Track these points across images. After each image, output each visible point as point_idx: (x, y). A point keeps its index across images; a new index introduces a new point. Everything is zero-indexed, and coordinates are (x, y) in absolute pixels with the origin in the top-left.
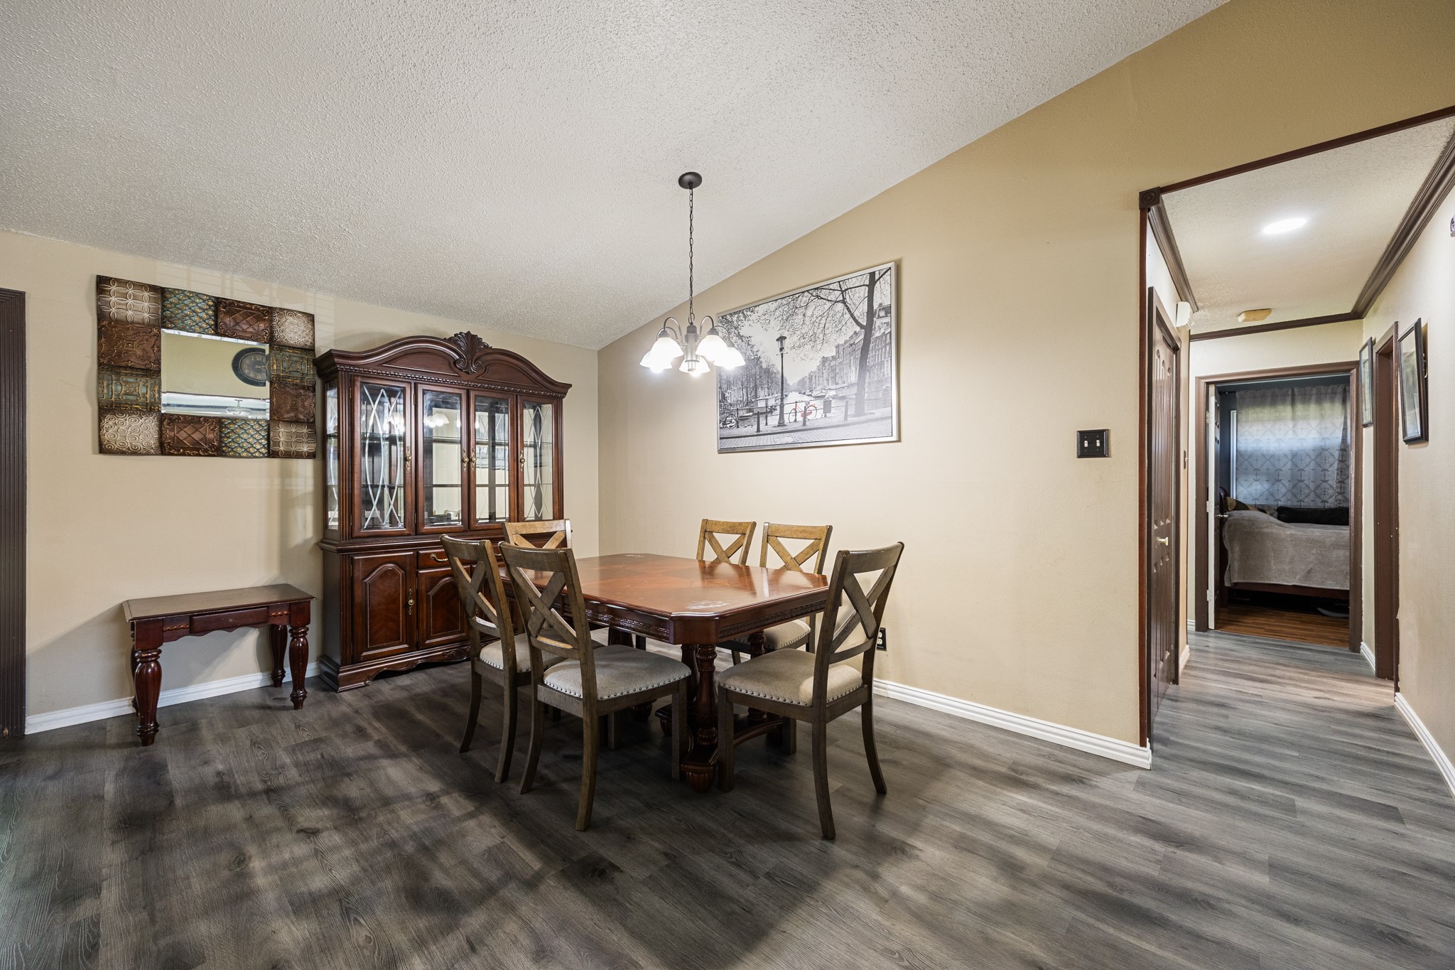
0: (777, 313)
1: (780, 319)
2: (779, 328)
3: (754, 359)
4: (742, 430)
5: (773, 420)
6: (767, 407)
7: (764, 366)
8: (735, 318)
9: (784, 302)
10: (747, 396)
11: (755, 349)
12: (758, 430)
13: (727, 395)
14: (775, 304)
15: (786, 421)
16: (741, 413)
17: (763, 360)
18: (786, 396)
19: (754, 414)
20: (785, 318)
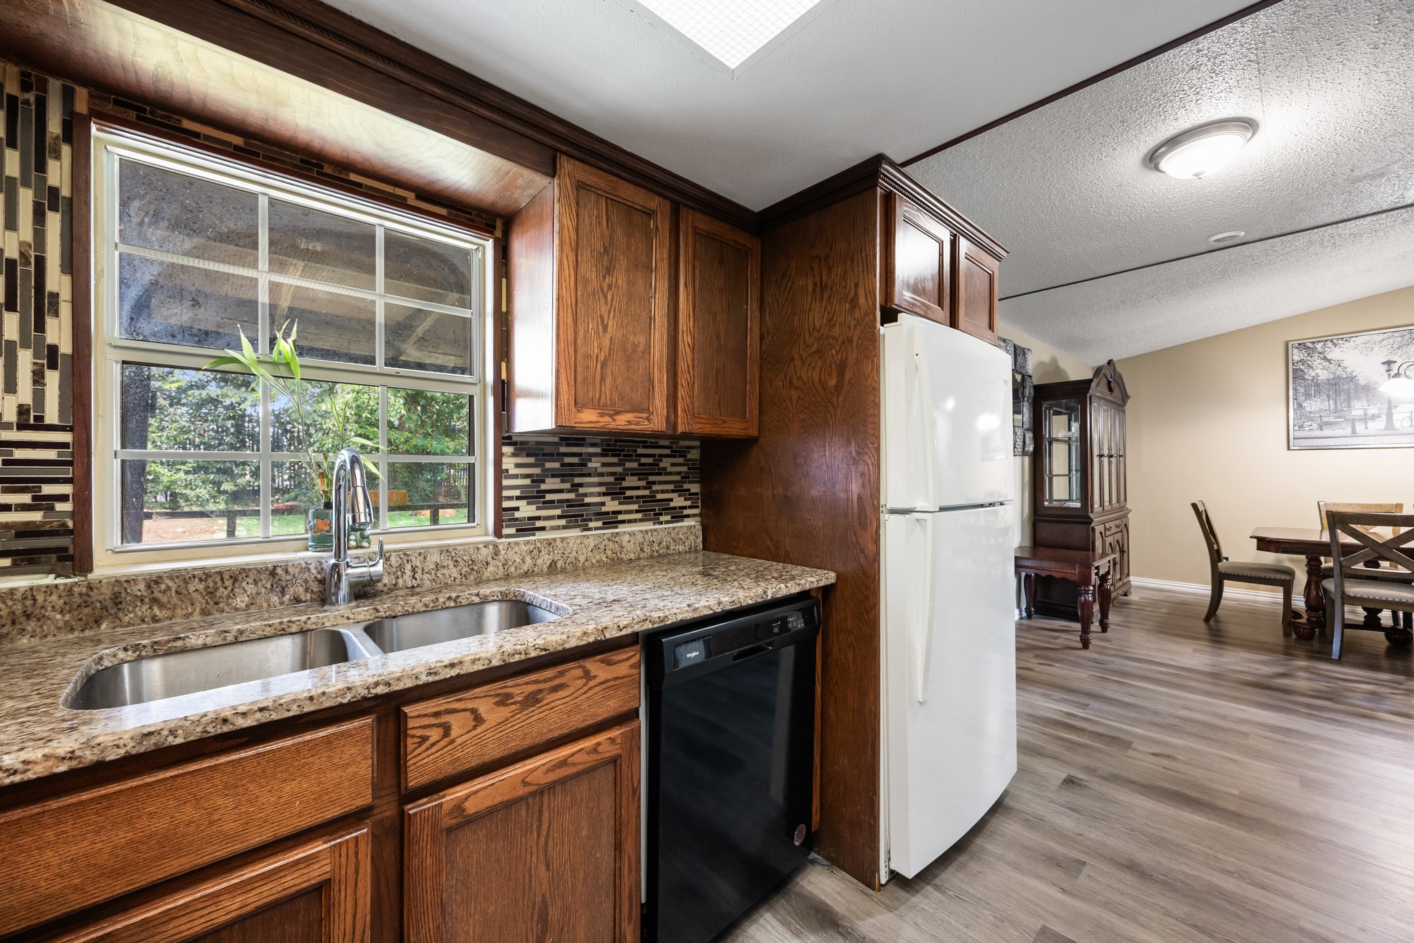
0: (1385, 343)
1: (1389, 347)
2: (1386, 354)
3: (1347, 377)
4: (1327, 432)
5: (1378, 425)
6: (1366, 414)
7: (1362, 382)
8: (1319, 346)
9: (1396, 334)
10: (1336, 405)
11: (1349, 370)
12: (1354, 431)
13: (1304, 404)
14: (1382, 336)
15: (1397, 424)
16: (1327, 419)
17: (1361, 378)
18: (1396, 406)
19: (1346, 420)
20: (1396, 346)
